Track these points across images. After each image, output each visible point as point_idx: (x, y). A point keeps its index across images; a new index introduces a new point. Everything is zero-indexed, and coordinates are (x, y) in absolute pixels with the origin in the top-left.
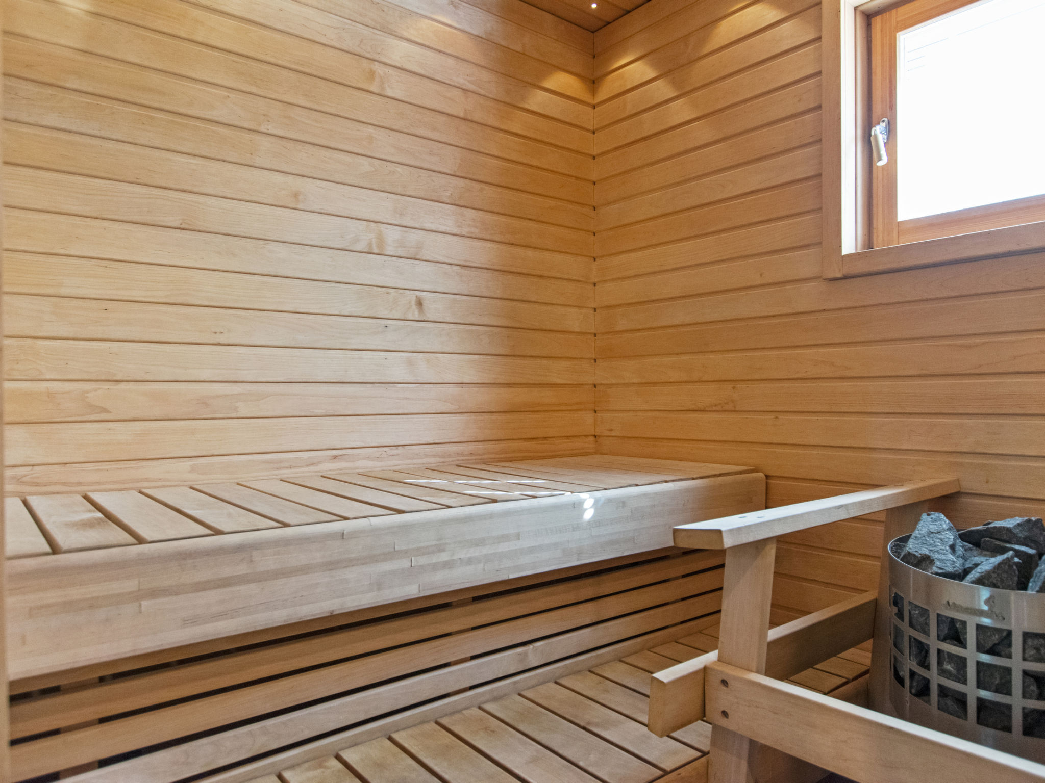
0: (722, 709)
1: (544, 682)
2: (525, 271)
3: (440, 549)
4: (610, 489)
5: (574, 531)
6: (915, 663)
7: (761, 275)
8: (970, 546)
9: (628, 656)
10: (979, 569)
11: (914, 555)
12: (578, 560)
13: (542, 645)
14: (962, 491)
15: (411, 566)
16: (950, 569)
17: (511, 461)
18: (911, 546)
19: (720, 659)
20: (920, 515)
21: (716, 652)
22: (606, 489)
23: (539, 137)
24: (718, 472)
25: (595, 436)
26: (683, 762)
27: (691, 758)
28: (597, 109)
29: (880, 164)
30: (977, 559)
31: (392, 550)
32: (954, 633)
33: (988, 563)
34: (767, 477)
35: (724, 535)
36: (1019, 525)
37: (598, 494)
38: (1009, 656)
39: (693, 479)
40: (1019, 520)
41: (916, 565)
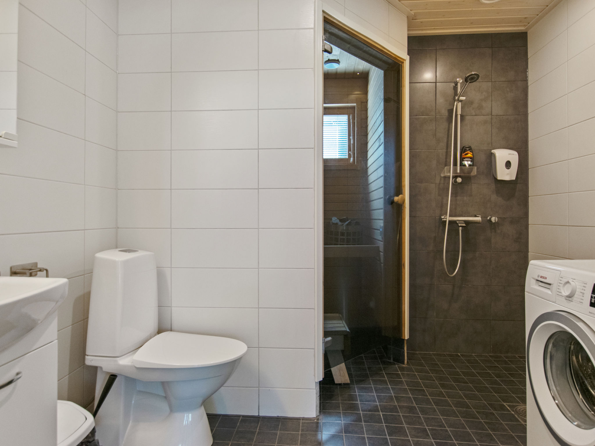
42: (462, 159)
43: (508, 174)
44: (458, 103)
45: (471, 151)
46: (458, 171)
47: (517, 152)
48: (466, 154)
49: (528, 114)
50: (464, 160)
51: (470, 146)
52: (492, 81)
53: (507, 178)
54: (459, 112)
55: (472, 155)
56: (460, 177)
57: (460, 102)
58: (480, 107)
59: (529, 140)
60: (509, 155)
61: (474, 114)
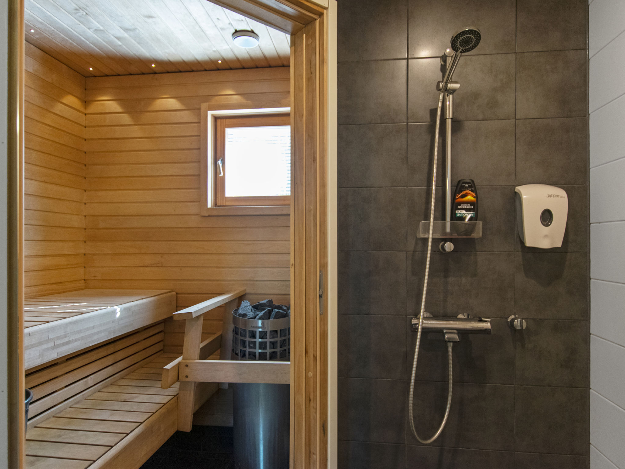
0: (186, 375)
1: (95, 393)
2: (52, 196)
3: (65, 336)
4: (123, 304)
5: (112, 323)
6: (242, 347)
7: (175, 211)
8: (255, 309)
9: (125, 376)
10: (259, 315)
11: (242, 314)
12: (114, 335)
13: (93, 377)
14: (247, 293)
15: (55, 345)
16: (252, 317)
17: (45, 296)
18: (241, 311)
19: (183, 359)
20: (241, 302)
21: (182, 356)
22: (122, 304)
23: (59, 128)
24: (159, 293)
25: (85, 280)
26: (169, 400)
27: (170, 399)
28: (87, 116)
29: (220, 175)
30: (258, 313)
31: (48, 338)
32: (253, 335)
33: (261, 313)
34: (177, 293)
35: (193, 313)
36: (267, 302)
37: (121, 306)
38: (267, 338)
39: (151, 297)
40: (267, 300)
41: (242, 317)
42: (455, 206)
43: (546, 236)
44: (448, 95)
45: (473, 189)
46: (448, 230)
47: (566, 191)
48: (462, 195)
49: (589, 115)
50: (459, 207)
51: (473, 181)
52: (516, 53)
53: (545, 244)
54: (449, 114)
55: (474, 197)
56: (451, 240)
57: (450, 94)
58: (493, 104)
59: (591, 166)
60: (549, 198)
61: (481, 117)
